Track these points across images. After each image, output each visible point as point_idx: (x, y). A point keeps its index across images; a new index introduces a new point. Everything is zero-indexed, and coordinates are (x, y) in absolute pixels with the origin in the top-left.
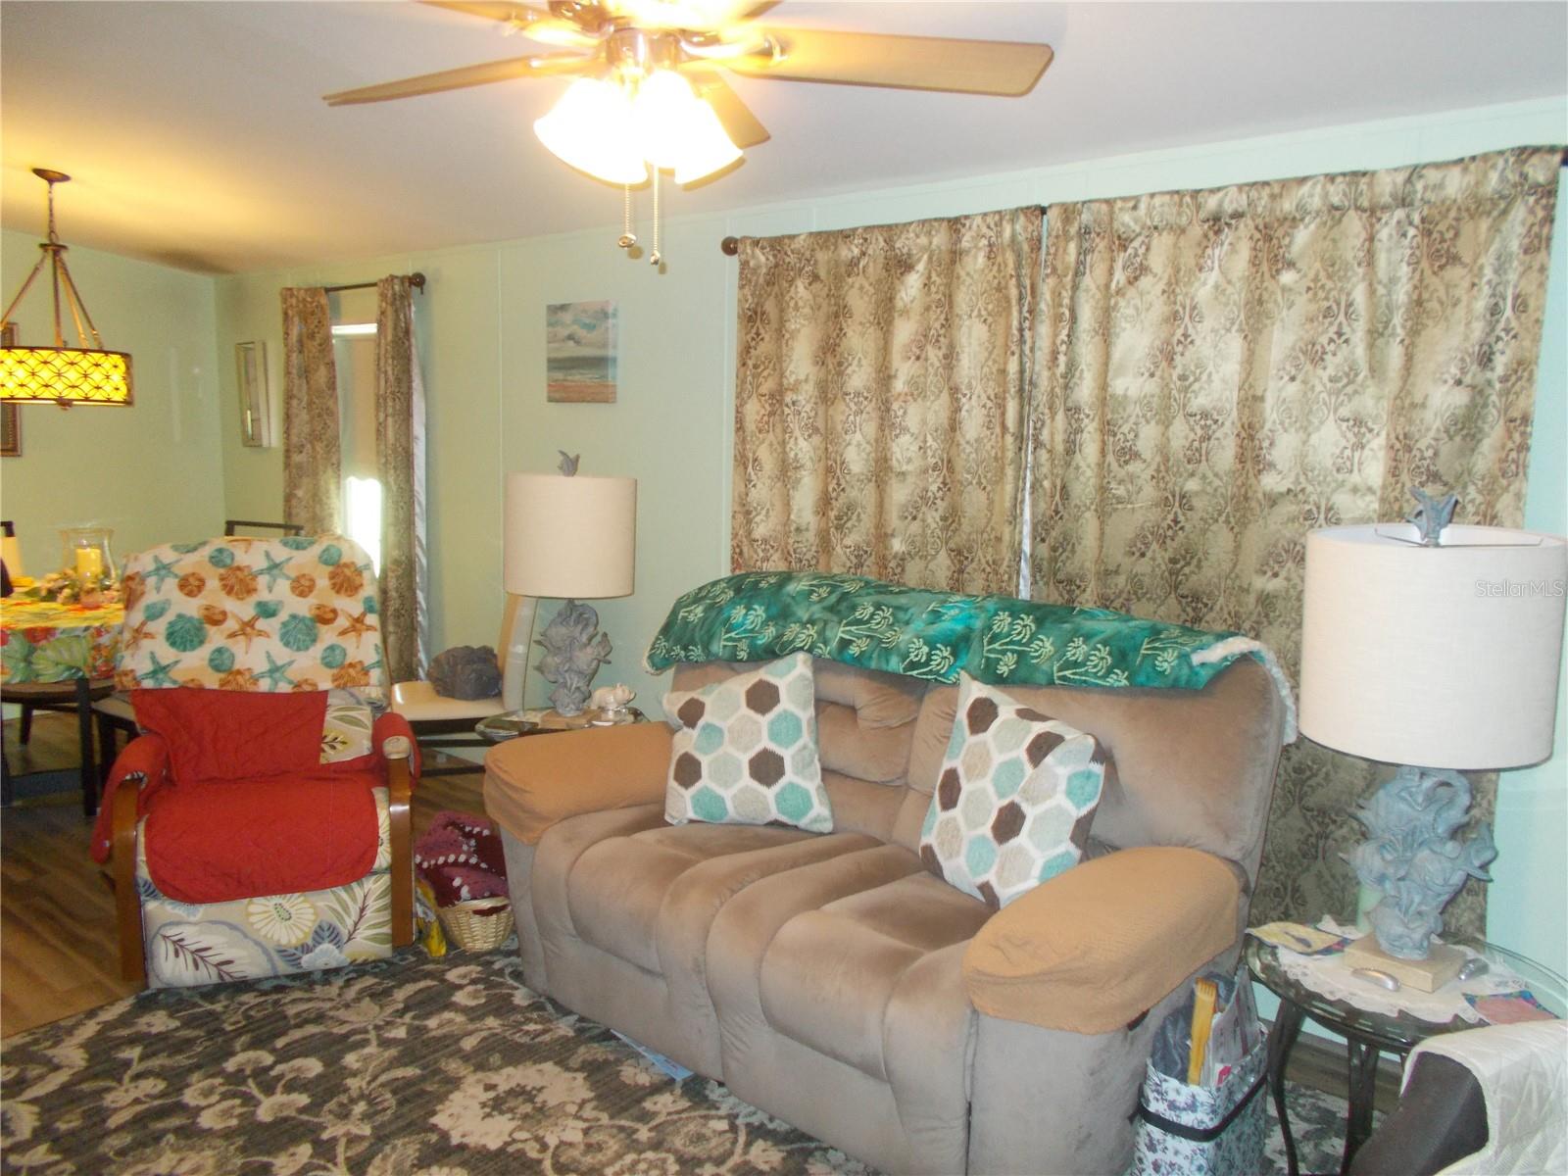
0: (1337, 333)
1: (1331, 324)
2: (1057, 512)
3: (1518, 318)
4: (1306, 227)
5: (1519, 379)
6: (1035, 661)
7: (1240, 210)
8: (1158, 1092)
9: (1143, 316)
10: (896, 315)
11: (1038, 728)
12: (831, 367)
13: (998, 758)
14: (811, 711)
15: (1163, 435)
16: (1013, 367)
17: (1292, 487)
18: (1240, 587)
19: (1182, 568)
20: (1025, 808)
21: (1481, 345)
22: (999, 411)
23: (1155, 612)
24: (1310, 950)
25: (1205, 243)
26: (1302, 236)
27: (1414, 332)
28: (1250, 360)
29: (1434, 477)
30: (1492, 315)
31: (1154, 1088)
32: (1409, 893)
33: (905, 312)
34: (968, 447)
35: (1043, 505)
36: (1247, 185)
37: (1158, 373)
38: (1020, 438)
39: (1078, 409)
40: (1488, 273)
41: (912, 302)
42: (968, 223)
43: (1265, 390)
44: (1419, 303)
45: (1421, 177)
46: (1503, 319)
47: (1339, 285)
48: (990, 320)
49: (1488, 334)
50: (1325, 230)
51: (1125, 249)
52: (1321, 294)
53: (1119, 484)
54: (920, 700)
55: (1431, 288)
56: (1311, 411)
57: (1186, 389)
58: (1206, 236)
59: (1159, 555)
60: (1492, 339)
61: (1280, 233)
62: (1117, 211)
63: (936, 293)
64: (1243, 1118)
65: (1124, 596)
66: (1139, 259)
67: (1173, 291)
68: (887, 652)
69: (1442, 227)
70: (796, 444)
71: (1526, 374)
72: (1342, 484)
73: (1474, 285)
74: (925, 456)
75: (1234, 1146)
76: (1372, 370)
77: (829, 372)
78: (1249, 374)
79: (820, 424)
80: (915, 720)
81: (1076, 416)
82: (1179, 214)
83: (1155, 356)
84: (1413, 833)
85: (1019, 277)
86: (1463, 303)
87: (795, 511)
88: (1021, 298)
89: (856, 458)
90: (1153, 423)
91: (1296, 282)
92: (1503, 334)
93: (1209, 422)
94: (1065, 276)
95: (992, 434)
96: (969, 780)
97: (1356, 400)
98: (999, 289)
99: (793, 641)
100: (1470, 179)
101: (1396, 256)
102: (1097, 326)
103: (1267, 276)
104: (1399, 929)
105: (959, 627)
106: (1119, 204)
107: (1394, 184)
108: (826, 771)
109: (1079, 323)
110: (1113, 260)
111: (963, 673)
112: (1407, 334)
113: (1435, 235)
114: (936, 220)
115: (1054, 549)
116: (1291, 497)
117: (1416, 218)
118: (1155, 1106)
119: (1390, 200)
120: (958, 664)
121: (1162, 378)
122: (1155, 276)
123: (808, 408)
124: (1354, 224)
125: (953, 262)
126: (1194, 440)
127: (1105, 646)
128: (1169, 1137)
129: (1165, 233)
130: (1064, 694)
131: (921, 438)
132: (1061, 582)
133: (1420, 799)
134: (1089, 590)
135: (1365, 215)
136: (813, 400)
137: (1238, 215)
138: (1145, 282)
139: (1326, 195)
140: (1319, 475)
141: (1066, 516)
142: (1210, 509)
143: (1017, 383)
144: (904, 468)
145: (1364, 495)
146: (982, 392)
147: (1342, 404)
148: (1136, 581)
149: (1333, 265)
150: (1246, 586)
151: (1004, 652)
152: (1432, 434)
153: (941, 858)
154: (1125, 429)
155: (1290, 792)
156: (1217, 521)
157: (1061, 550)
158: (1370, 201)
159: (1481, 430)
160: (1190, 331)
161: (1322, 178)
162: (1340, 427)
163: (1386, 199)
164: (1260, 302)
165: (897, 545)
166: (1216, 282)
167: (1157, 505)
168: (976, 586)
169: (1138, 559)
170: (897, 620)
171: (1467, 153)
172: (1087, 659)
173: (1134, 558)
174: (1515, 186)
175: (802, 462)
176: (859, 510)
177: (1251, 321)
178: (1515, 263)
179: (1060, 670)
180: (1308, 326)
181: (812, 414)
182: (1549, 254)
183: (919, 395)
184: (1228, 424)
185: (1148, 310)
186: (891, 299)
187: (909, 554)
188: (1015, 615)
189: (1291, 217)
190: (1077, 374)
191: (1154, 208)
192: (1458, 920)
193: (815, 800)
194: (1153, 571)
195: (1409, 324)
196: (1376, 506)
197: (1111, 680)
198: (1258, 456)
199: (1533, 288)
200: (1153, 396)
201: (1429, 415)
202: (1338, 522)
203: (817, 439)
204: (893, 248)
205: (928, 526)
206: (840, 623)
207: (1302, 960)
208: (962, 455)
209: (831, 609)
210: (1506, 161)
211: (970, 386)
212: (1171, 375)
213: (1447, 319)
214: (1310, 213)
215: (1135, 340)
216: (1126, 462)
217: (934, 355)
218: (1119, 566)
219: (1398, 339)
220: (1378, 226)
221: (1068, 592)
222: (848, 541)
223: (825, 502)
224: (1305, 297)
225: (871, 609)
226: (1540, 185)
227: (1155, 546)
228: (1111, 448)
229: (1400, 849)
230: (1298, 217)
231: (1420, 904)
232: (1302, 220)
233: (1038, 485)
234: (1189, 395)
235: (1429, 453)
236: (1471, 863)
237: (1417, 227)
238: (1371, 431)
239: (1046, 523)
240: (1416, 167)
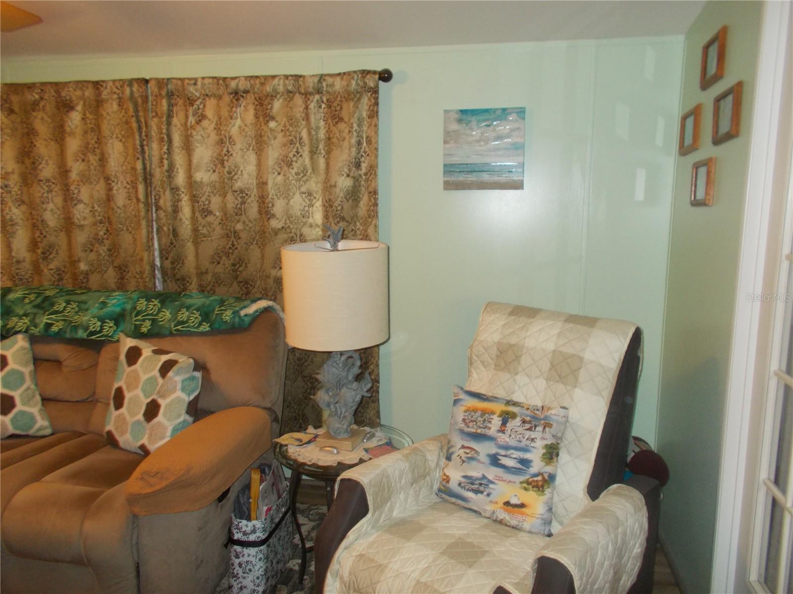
0: (296, 152)
1: (294, 148)
2: (172, 244)
3: (368, 147)
4: (278, 100)
5: (371, 174)
6: (161, 323)
7: (247, 89)
8: (237, 528)
9: (206, 140)
10: (66, 135)
11: (164, 358)
12: (28, 165)
13: (144, 377)
14: (31, 367)
15: (223, 201)
16: (139, 166)
17: (284, 225)
18: (266, 276)
19: (238, 268)
20: (160, 401)
21: (355, 159)
22: (134, 190)
23: (228, 291)
24: (301, 443)
25: (232, 105)
26: (277, 105)
27: (329, 152)
28: (259, 165)
29: (343, 219)
30: (359, 145)
31: (235, 527)
32: (340, 408)
33: (72, 134)
34: (118, 210)
35: (164, 240)
36: (249, 77)
37: (217, 170)
38: (147, 205)
39: (177, 189)
40: (355, 125)
41: (76, 128)
42: (104, 85)
43: (267, 179)
44: (329, 139)
45: (325, 80)
46: (363, 147)
47: (295, 129)
48: (124, 140)
49: (358, 153)
50: (287, 102)
51: (193, 105)
52: (288, 133)
53: (203, 227)
54: (99, 352)
55: (333, 132)
56: (289, 189)
57: (231, 179)
58: (232, 101)
59: (226, 262)
60: (360, 156)
61: (266, 102)
62: (186, 85)
63: (90, 123)
64: (280, 529)
65: (212, 284)
66: (200, 111)
67: (219, 129)
68: (76, 328)
69: (335, 104)
70: (10, 211)
71: (373, 172)
72: (305, 224)
73: (350, 132)
74: (94, 216)
75: (276, 543)
76: (313, 170)
77: (27, 168)
78: (259, 171)
79: (25, 198)
80: (98, 363)
81: (177, 192)
82: (218, 89)
83: (214, 161)
84: (340, 381)
85: (137, 117)
86: (347, 140)
87: (14, 250)
88: (140, 128)
89: (51, 217)
90: (217, 195)
91: (276, 127)
92: (363, 154)
93: (244, 195)
94: (162, 118)
95: (132, 203)
96: (129, 391)
97: (308, 183)
98: (127, 123)
99: (14, 327)
100: (344, 83)
101: (318, 117)
102: (183, 144)
103: (263, 124)
104: (337, 425)
105: (118, 309)
106: (187, 81)
107: (314, 82)
108: (45, 400)
109: (173, 142)
110: (187, 111)
111: (121, 334)
112: (326, 153)
113: (333, 108)
114: (85, 81)
115: (172, 263)
116: (283, 230)
117: (325, 99)
118: (237, 536)
119: (312, 90)
120: (118, 330)
121: (219, 173)
122: (210, 120)
123: (16, 189)
124: (299, 100)
125: (98, 106)
126: (238, 204)
127: (197, 311)
128: (245, 549)
129: (212, 98)
130: (179, 339)
131: (90, 206)
132: (178, 280)
133: (341, 366)
134: (193, 283)
135: (303, 96)
136: (19, 184)
137: (246, 92)
138: (205, 123)
139: (285, 85)
140: (295, 219)
141: (177, 246)
142: (249, 238)
143: (143, 175)
144: (82, 223)
145: (315, 229)
146: (124, 180)
147: (302, 186)
148: (216, 276)
149: (291, 120)
150: (268, 274)
151: (144, 320)
152: (340, 199)
153: (117, 436)
154: (203, 199)
155: (297, 370)
156: (252, 244)
157: (176, 263)
158: (305, 89)
159: (359, 197)
160: (230, 149)
161: (283, 77)
162: (302, 197)
163: (311, 90)
164: (261, 136)
165: (83, 266)
166: (240, 125)
167: (223, 237)
168: (132, 286)
169: (216, 265)
170: (80, 309)
171: (342, 71)
172: (188, 319)
173: (214, 265)
174: (362, 88)
175: (16, 221)
176: (57, 248)
177: (258, 145)
178: (365, 123)
179: (175, 326)
180: (283, 148)
181: (19, 193)
182: (378, 119)
183: (87, 181)
184: (253, 196)
185: (208, 137)
186: (62, 126)
187: (90, 270)
188: (149, 300)
189: (270, 95)
190: (175, 170)
191: (205, 85)
192: (369, 414)
193: (38, 418)
194: (225, 270)
195: (326, 148)
196: (320, 233)
197: (201, 329)
198: (267, 211)
199: (373, 134)
200: (216, 182)
201: (338, 190)
202: (305, 241)
203: (24, 208)
204: (60, 96)
205: (100, 254)
206: (44, 313)
207: (298, 449)
208: (116, 215)
209: (38, 306)
210: (358, 76)
211: (116, 176)
212: (224, 172)
213: (341, 147)
214: (279, 93)
215: (203, 153)
216: (206, 216)
217: (93, 159)
218: (207, 269)
219: (323, 155)
220: (309, 102)
221: (183, 285)
222: (51, 266)
223: (34, 245)
224: (281, 134)
225: (64, 304)
226: (372, 88)
227: (224, 258)
228: (197, 209)
229: (335, 389)
230: (274, 95)
231: (345, 412)
232: (276, 96)
233: (160, 230)
234: (233, 181)
235: (339, 208)
236: (363, 390)
237: (325, 104)
238: (315, 198)
239: (167, 250)
240: (322, 75)
